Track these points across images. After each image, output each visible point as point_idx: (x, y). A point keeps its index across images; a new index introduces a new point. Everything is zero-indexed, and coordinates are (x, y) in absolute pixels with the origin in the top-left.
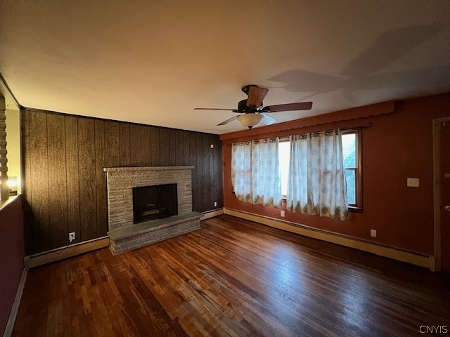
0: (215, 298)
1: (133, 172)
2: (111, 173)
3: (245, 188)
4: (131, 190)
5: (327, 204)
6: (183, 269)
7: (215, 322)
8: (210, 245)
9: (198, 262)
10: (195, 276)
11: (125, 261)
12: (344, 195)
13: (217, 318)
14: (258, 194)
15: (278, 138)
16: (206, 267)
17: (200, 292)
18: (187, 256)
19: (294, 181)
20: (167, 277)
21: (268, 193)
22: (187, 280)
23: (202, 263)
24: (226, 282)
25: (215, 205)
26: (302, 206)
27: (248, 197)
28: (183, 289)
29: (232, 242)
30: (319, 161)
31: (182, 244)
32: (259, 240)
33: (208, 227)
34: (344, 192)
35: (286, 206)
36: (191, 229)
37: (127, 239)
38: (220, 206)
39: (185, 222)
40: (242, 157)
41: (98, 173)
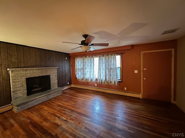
0: (73, 122)
1: (26, 70)
2: (12, 71)
3: (81, 76)
4: (25, 79)
5: (112, 80)
6: (56, 113)
7: (74, 131)
8: (67, 101)
9: (63, 108)
10: (63, 115)
11: (24, 114)
12: (117, 77)
13: (75, 130)
14: (87, 78)
15: (94, 56)
16: (67, 110)
17: (66, 121)
18: (57, 107)
19: (100, 72)
20: (49, 118)
21: (91, 77)
22: (59, 117)
23: (65, 108)
24: (77, 114)
25: (68, 84)
26: (103, 81)
27: (82, 79)
28: (58, 121)
29: (77, 98)
30: (109, 65)
31: (54, 102)
32: (87, 96)
33: (65, 93)
34: (117, 76)
35: (97, 82)
36: (58, 95)
37: (24, 104)
38: (70, 84)
39: (55, 92)
40: (80, 63)
41: (4, 71)
